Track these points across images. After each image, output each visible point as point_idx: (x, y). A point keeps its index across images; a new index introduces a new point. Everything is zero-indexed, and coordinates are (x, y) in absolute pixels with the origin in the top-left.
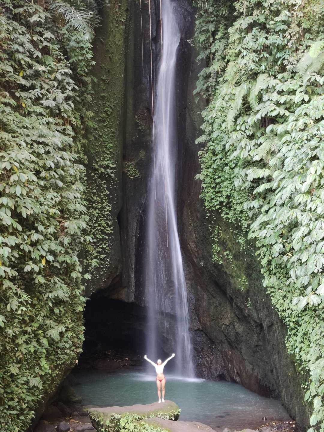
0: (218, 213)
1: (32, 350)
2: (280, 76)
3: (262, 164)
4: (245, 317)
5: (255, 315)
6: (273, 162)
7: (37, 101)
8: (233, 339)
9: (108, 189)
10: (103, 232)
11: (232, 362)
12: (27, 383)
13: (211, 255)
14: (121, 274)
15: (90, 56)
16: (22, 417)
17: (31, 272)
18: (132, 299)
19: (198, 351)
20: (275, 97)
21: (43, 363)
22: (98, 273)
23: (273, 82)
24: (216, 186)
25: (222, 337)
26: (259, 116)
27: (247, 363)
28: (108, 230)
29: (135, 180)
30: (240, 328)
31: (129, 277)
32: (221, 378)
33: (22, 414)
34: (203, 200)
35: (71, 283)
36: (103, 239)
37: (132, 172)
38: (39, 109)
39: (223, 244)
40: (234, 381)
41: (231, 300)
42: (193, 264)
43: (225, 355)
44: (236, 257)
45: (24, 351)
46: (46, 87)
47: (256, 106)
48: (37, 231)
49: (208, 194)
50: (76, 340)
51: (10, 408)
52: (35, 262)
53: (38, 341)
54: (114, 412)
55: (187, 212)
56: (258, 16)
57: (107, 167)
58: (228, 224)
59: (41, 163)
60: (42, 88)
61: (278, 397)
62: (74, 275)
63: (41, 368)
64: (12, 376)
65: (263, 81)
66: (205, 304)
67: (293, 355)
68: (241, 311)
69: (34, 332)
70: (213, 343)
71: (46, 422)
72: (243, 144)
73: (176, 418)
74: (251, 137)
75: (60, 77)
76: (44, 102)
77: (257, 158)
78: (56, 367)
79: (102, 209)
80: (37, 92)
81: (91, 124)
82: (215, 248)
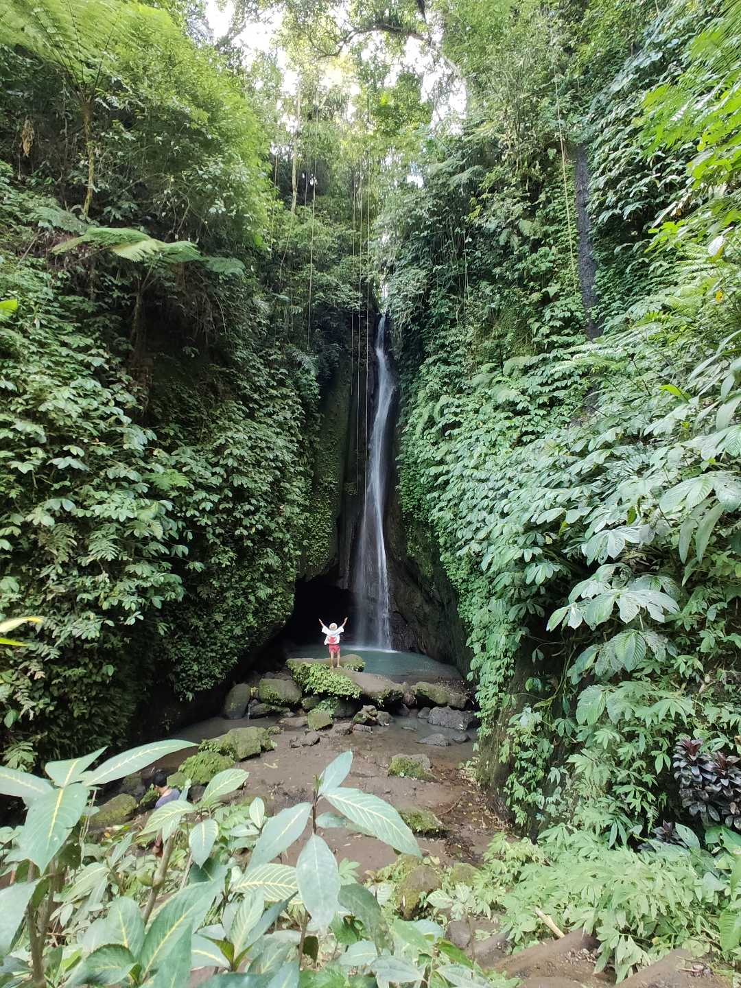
0: (411, 514)
1: (239, 603)
2: (458, 396)
3: (442, 462)
4: (431, 599)
5: (438, 596)
6: (449, 458)
7: (270, 415)
8: (421, 618)
9: (330, 499)
10: (324, 531)
11: (420, 637)
12: (231, 631)
13: (406, 550)
14: (338, 565)
15: (316, 392)
16: (225, 661)
17: (241, 537)
18: (346, 587)
19: (395, 629)
20: (453, 409)
21: (250, 617)
22: (318, 562)
23: (452, 400)
24: (410, 493)
25: (414, 618)
26: (440, 425)
27: (432, 638)
28: (328, 530)
29: (353, 496)
30: (427, 609)
31: (345, 570)
32: (412, 650)
33: (225, 658)
34: (401, 506)
35: (284, 557)
36: (324, 537)
37: (351, 489)
38: (269, 421)
39: (415, 540)
40: (422, 653)
41: (420, 587)
42: (394, 560)
43: (415, 632)
44: (424, 550)
45: (231, 604)
46: (278, 407)
47: (437, 419)
48: (250, 503)
49: (405, 500)
50: (285, 605)
51: (212, 651)
52: (246, 528)
53: (246, 598)
54: (307, 662)
55: (390, 519)
56: (442, 354)
57: (331, 483)
58: (419, 523)
59: (262, 455)
60: (274, 407)
61: (454, 664)
62: (286, 550)
63: (247, 621)
64: (216, 623)
65: (444, 400)
66: (402, 591)
67: (463, 619)
68: (428, 593)
69: (243, 589)
70: (407, 622)
71: (255, 672)
72: (427, 449)
73: (361, 670)
74: (434, 444)
75: (291, 403)
76: (275, 417)
77: (438, 458)
78: (265, 624)
79: (323, 514)
80: (270, 409)
81: (317, 446)
82: (410, 544)
